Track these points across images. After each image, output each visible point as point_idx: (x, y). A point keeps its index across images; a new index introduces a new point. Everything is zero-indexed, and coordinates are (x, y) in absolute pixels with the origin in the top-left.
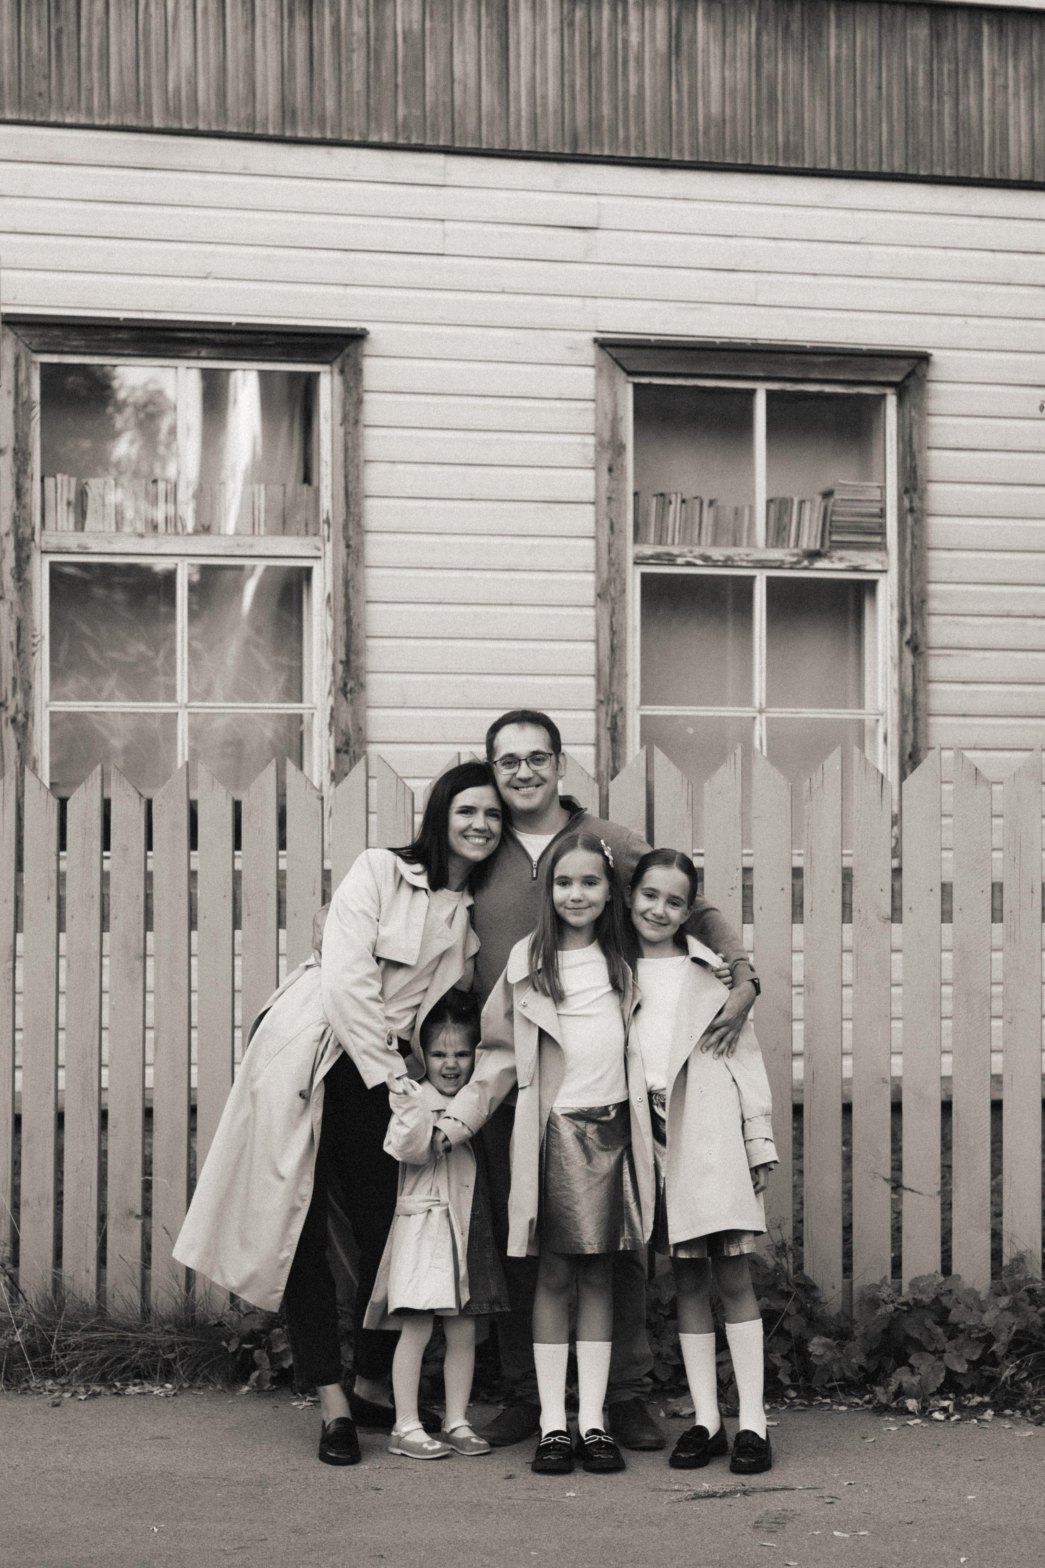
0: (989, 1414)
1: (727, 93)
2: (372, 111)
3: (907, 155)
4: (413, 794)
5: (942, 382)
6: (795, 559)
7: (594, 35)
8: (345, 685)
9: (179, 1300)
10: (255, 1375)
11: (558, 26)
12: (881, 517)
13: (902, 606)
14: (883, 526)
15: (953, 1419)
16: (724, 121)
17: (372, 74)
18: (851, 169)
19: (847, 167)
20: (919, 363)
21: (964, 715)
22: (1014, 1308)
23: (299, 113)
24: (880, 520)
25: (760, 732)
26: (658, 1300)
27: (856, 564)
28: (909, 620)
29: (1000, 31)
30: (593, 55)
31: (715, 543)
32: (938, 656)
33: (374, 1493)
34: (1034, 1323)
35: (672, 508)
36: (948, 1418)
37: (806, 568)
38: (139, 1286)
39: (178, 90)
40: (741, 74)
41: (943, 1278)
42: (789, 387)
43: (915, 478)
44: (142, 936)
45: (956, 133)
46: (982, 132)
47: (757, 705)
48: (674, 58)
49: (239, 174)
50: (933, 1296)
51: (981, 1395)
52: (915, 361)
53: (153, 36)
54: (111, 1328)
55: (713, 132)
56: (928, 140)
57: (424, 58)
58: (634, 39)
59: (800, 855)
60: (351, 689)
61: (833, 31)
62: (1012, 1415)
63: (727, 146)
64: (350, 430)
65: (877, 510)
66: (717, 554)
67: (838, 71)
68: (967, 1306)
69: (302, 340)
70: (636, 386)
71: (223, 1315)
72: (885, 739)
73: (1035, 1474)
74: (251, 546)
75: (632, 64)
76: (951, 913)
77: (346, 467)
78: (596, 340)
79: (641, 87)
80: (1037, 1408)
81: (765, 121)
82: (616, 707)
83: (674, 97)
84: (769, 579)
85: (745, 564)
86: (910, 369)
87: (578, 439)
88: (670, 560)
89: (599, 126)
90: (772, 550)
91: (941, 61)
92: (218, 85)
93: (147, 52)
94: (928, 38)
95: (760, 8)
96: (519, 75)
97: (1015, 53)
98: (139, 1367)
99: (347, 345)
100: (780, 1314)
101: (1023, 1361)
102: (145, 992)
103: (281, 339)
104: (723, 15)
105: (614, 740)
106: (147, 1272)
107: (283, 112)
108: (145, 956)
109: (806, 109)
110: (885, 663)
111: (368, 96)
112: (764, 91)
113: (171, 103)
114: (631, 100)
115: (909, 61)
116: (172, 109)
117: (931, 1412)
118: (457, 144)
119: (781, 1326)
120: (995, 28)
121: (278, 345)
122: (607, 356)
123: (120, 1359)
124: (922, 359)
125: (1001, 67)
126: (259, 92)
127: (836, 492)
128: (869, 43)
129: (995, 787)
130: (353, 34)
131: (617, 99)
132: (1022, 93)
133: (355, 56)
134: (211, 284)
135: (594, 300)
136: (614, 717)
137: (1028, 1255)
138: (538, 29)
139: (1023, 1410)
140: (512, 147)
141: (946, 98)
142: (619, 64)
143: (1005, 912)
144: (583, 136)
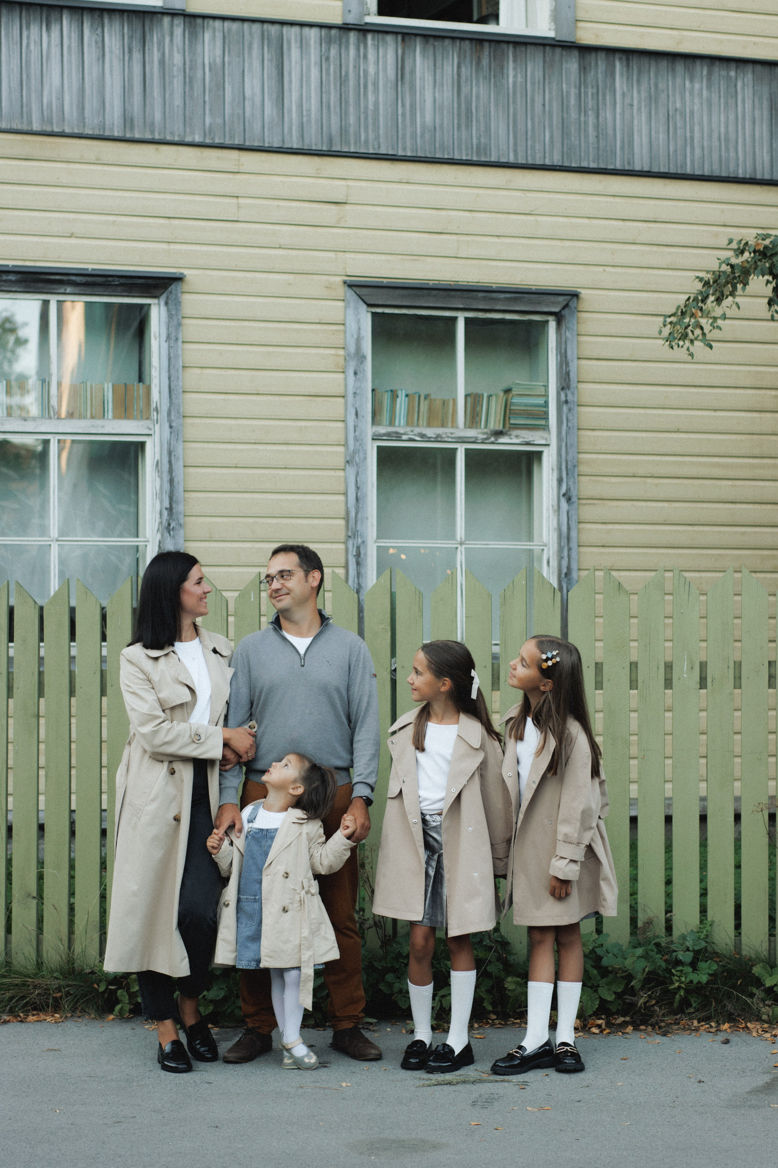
0: (630, 1029)
1: (437, 109)
2: (187, 120)
3: (563, 152)
4: (227, 601)
5: (588, 312)
6: (485, 436)
7: (343, 66)
8: (169, 525)
9: (63, 956)
10: (118, 1008)
11: (319, 60)
12: (545, 407)
13: (560, 469)
14: (546, 413)
15: (605, 1032)
16: (435, 128)
17: (187, 93)
18: (524, 162)
19: (521, 161)
20: (571, 299)
21: (603, 546)
22: (646, 956)
23: (136, 122)
24: (544, 409)
25: (460, 557)
26: (401, 954)
27: (527, 440)
28: (565, 480)
29: (628, 66)
30: (343, 80)
31: (429, 425)
32: (585, 504)
33: (207, 1085)
34: (660, 966)
35: (398, 400)
36: (601, 1032)
37: (492, 443)
38: (35, 946)
39: (50, 104)
40: (447, 94)
41: (597, 936)
42: (481, 315)
43: (569, 379)
44: (37, 701)
45: (597, 137)
46: (615, 135)
47: (459, 539)
48: (399, 83)
49: (94, 164)
50: (591, 948)
51: (624, 1016)
52: (569, 297)
53: (32, 66)
54: (16, 976)
55: (427, 136)
56: (577, 142)
57: (224, 82)
58: (372, 70)
59: (496, 645)
60: (173, 528)
61: (511, 64)
62: (646, 1030)
63: (437, 145)
64: (172, 345)
65: (543, 402)
66: (430, 432)
67: (514, 93)
68: (614, 955)
69: (139, 281)
70: (374, 314)
71: (95, 966)
72: (548, 563)
73: (663, 1068)
74: (103, 427)
75: (370, 88)
76: (601, 683)
77: (169, 371)
78: (345, 282)
79: (376, 104)
80: (663, 1024)
81: (463, 128)
82: (360, 540)
83: (400, 112)
84: (467, 450)
85: (450, 440)
86: (565, 303)
87: (333, 351)
88: (398, 437)
89: (347, 132)
90: (469, 430)
91: (586, 86)
92: (79, 101)
93: (28, 76)
94: (577, 71)
95: (460, 49)
96: (291, 96)
97: (638, 81)
98: (36, 1003)
99: (170, 285)
100: (485, 962)
101: (652, 993)
102: (38, 742)
103: (123, 281)
104: (434, 54)
105: (358, 564)
106: (41, 936)
107: (125, 120)
108: (38, 716)
109: (492, 120)
110: (548, 509)
111: (185, 110)
112: (463, 106)
113: (45, 113)
114: (370, 113)
115: (564, 86)
116: (46, 119)
117: (590, 1028)
118: (247, 143)
119: (485, 968)
120: (625, 64)
121: (121, 285)
122: (353, 293)
123: (23, 997)
124: (575, 295)
125: (628, 91)
126: (107, 105)
127: (514, 389)
128: (536, 73)
129: (632, 597)
130: (174, 65)
131: (359, 111)
132: (643, 110)
133: (175, 80)
134: (73, 241)
135: (343, 253)
136: (358, 548)
137: (655, 919)
138: (304, 62)
139: (653, 1026)
140: (287, 145)
141: (590, 112)
142: (361, 88)
143: (639, 683)
144: (336, 139)
